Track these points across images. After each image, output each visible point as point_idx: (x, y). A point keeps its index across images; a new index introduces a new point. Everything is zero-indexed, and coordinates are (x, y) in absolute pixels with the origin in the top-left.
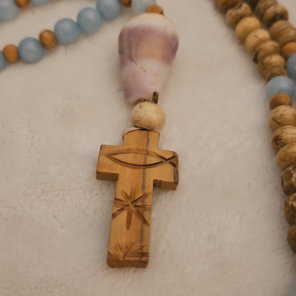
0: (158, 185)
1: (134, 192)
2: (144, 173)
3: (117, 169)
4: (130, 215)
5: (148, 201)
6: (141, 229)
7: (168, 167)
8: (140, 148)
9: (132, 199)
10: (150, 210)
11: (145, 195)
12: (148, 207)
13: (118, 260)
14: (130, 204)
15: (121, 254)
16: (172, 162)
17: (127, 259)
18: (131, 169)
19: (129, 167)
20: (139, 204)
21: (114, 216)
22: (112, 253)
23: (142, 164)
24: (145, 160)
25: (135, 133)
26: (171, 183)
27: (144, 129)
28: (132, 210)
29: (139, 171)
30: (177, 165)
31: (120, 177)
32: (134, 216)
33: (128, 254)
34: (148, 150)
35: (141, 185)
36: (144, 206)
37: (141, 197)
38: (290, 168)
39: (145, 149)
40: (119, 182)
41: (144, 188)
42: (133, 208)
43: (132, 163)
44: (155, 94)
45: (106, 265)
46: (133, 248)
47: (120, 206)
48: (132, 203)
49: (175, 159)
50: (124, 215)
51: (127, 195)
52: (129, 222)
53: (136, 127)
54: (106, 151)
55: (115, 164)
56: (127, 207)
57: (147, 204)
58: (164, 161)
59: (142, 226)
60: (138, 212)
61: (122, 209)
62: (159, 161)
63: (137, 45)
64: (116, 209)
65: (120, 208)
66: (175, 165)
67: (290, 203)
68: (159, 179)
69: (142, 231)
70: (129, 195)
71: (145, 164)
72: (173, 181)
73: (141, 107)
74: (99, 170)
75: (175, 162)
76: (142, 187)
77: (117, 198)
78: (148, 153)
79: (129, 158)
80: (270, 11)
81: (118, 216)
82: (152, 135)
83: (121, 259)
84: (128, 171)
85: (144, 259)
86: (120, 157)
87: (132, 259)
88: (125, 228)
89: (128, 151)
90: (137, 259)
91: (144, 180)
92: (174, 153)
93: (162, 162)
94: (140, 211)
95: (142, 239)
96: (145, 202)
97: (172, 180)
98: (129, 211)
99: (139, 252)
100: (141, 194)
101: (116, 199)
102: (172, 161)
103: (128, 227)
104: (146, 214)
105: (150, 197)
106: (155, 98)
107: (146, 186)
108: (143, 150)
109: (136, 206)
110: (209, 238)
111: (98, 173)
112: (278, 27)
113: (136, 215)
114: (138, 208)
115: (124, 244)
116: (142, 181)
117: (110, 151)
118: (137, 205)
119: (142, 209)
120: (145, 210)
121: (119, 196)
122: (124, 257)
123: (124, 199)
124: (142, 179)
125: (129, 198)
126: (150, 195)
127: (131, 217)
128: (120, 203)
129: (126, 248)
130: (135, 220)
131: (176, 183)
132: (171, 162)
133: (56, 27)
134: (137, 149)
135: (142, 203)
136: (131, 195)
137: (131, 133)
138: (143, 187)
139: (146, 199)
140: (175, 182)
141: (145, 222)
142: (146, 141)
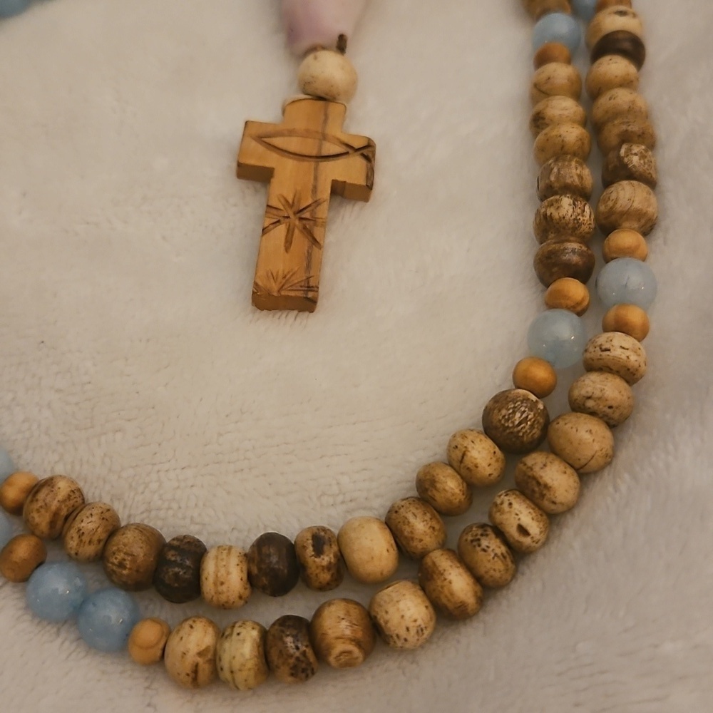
0: (340, 191)
1: (298, 197)
2: (316, 169)
3: (271, 160)
4: (290, 232)
5: (322, 212)
6: (308, 252)
7: (357, 162)
8: (313, 128)
9: (295, 209)
10: (324, 225)
11: (317, 203)
12: (321, 220)
13: (269, 294)
14: (292, 216)
15: (274, 287)
16: (365, 153)
17: (283, 293)
18: (295, 162)
19: (291, 158)
20: (307, 215)
21: (265, 231)
22: (260, 283)
23: (314, 153)
24: (320, 148)
25: (303, 103)
26: (360, 186)
27: (320, 98)
28: (295, 225)
29: (308, 165)
30: (372, 160)
31: (276, 173)
32: (297, 231)
33: (286, 287)
34: (326, 132)
35: (311, 187)
36: (314, 220)
37: (309, 206)
38: (550, 161)
39: (320, 130)
40: (274, 181)
41: (316, 192)
42: (297, 222)
43: (298, 152)
44: (342, 39)
45: (250, 307)
46: (293, 278)
47: (275, 217)
48: (295, 214)
49: (370, 149)
50: (281, 230)
51: (287, 201)
52: (288, 242)
53: (307, 94)
54: (254, 131)
55: (269, 152)
56: (287, 220)
57: (319, 217)
58: (350, 151)
59: (310, 247)
60: (305, 228)
61: (278, 222)
62: (344, 152)
64: (268, 222)
65: (275, 220)
66: (369, 159)
67: (543, 210)
68: (340, 179)
69: (309, 256)
70: (291, 201)
71: (318, 155)
72: (365, 184)
73: (316, 59)
74: (242, 161)
75: (370, 155)
76: (312, 191)
77: (270, 204)
78: (324, 137)
79: (293, 144)
81: (272, 232)
82: (334, 109)
83: (275, 294)
84: (290, 163)
85: (310, 295)
86: (277, 141)
87: (292, 294)
88: (283, 249)
89: (291, 133)
90: (300, 294)
91: (316, 178)
92: (369, 140)
93: (347, 153)
94: (308, 227)
95: (308, 267)
96: (315, 213)
97: (362, 182)
98: (289, 225)
99: (303, 284)
100: (310, 201)
101: (268, 206)
102: (365, 152)
103: (287, 250)
104: (317, 232)
105: (325, 206)
106: (341, 45)
107: (320, 188)
108: (317, 132)
109: (301, 219)
111: (239, 165)
113: (301, 231)
114: (304, 222)
115: (280, 273)
116: (312, 181)
117: (262, 132)
118: (303, 216)
119: (311, 223)
120: (315, 225)
121: (274, 203)
122: (279, 291)
123: (282, 208)
124: (312, 177)
125: (291, 206)
126: (325, 203)
127: (292, 235)
128: (275, 212)
129: (284, 277)
130: (299, 240)
131: (369, 187)
132: (363, 155)
134: (307, 131)
135: (311, 214)
136: (293, 202)
137: (298, 104)
138: (314, 190)
139: (318, 208)
140: (367, 185)
141: (315, 242)
142: (322, 117)
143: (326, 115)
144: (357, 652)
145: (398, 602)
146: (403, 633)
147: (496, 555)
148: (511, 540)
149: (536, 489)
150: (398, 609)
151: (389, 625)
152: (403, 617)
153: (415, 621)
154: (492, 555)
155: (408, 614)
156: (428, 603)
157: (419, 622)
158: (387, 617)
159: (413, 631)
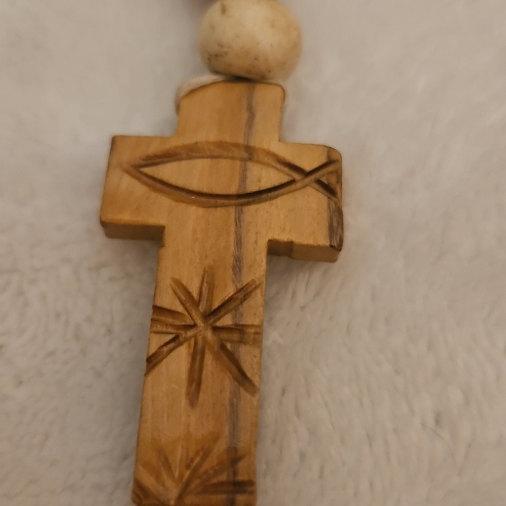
1: (209, 279)
2: (238, 221)
3: (158, 211)
4: (198, 357)
5: (250, 314)
6: (232, 404)
7: (311, 198)
8: (227, 138)
9: (204, 307)
10: (258, 340)
11: (244, 293)
12: (252, 331)
14: (199, 322)
16: (324, 180)
17: (189, 500)
18: (201, 211)
19: (193, 203)
20: (227, 320)
21: (152, 361)
22: (146, 480)
23: (233, 190)
24: (243, 179)
25: (212, 93)
26: (319, 247)
27: (237, 79)
28: (204, 338)
29: (223, 215)
30: (338, 189)
31: (169, 238)
32: (209, 359)
33: (192, 486)
34: (255, 142)
35: (230, 260)
36: (239, 328)
37: (231, 299)
39: (241, 141)
40: (167, 253)
41: (240, 269)
42: (209, 334)
43: (205, 190)
47: (170, 330)
48: (205, 317)
49: (331, 168)
51: (188, 294)
52: (195, 381)
53: (213, 72)
54: (127, 156)
55: (153, 195)
56: (190, 333)
57: (249, 323)
58: (297, 176)
59: (235, 394)
60: (223, 347)
61: (176, 341)
62: (285, 179)
64: (157, 341)
65: (170, 337)
66: (331, 190)
68: (284, 237)
69: (234, 408)
70: (195, 295)
71: (241, 192)
72: (328, 244)
75: (333, 180)
76: (234, 268)
77: (159, 304)
78: (250, 154)
79: (195, 174)
81: (164, 363)
82: (264, 95)
83: (174, 503)
84: (193, 213)
85: (241, 501)
86: (168, 172)
88: (183, 402)
89: (191, 152)
90: (218, 500)
91: (239, 242)
92: (330, 150)
93: (293, 182)
94: (229, 346)
96: (241, 315)
97: (322, 240)
98: (196, 343)
99: (223, 477)
100: (230, 291)
101: (156, 309)
102: (322, 175)
104: (246, 355)
105: (257, 298)
107: (246, 261)
108: (236, 145)
109: (216, 329)
111: (104, 224)
113: (216, 357)
114: (224, 335)
116: (232, 248)
117: (139, 154)
118: (219, 324)
119: (236, 337)
120: (241, 341)
121: (168, 301)
123: (180, 309)
124: (232, 239)
125: (197, 304)
126: (258, 291)
127: (201, 366)
128: (170, 320)
129: (188, 467)
130: (214, 376)
131: (336, 247)
132: (319, 182)
134: (220, 145)
135: (234, 317)
136: (200, 294)
137: (200, 95)
138: (238, 265)
139: (245, 304)
140: (331, 246)
141: (242, 379)
142: (245, 115)
143: (251, 110)
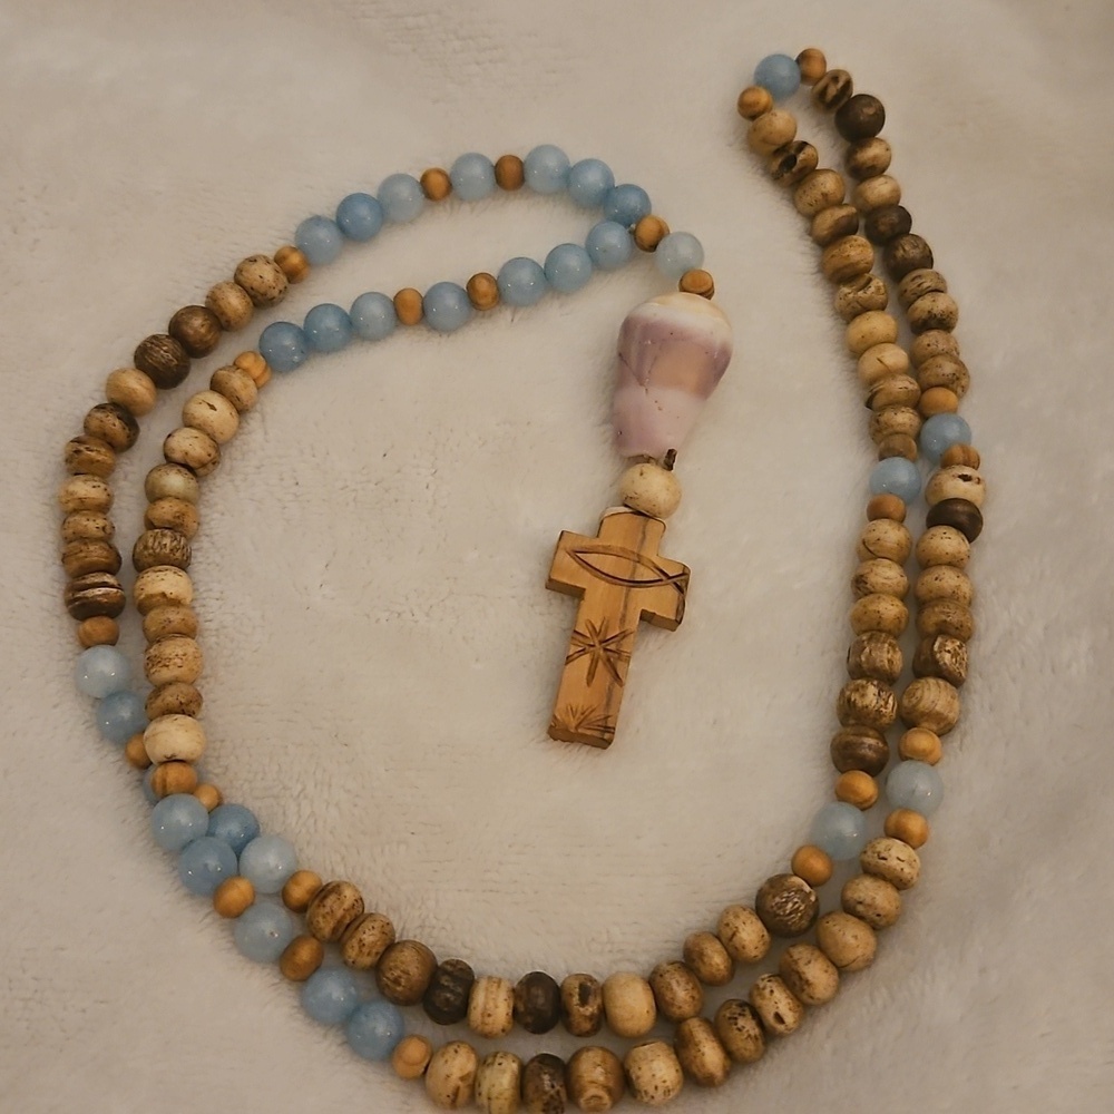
0: (647, 618)
1: (606, 624)
2: (627, 596)
3: (583, 579)
5: (626, 646)
6: (609, 689)
7: (669, 592)
8: (629, 548)
9: (601, 637)
10: (628, 660)
11: (624, 635)
12: (626, 654)
13: (566, 730)
14: (597, 645)
15: (573, 723)
16: (678, 583)
17: (580, 731)
18: (607, 585)
19: (603, 579)
20: (612, 647)
21: (569, 660)
22: (559, 717)
23: (627, 578)
24: (634, 572)
25: (623, 517)
26: (669, 619)
27: (639, 513)
28: (599, 655)
29: (620, 590)
30: (685, 590)
31: (587, 596)
32: (600, 664)
33: (583, 724)
34: (642, 553)
35: (620, 616)
36: (618, 652)
37: (616, 636)
38: (864, 638)
39: (635, 550)
40: (585, 603)
41: (624, 622)
42: (601, 652)
43: (611, 574)
44: (671, 454)
45: (544, 735)
46: (591, 716)
47: (581, 644)
48: (601, 642)
49: (683, 577)
50: (586, 660)
51: (594, 628)
52: (591, 674)
53: (626, 506)
54: (568, 544)
55: (582, 570)
56: (592, 649)
57: (625, 650)
58: (664, 578)
59: (612, 684)
60: (609, 660)
61: (583, 651)
62: (657, 578)
63: (656, 359)
64: (573, 649)
65: (580, 649)
66: (681, 589)
67: (848, 693)
68: (651, 610)
69: (610, 691)
70: (598, 629)
71: (632, 579)
72: (673, 618)
73: (641, 474)
74: (554, 577)
75: (684, 585)
76: (621, 620)
77: (576, 629)
78: (639, 560)
79: (606, 563)
80: (924, 305)
81: (575, 662)
82: (653, 526)
83: (572, 731)
84: (603, 585)
85: (607, 736)
86: (591, 559)
87: (589, 732)
88: (584, 682)
89: (606, 551)
90: (596, 734)
91: (626, 606)
92: (685, 567)
93: (661, 580)
94: (612, 660)
95: (608, 705)
96: (621, 645)
97: (672, 616)
98: (594, 655)
99: (600, 723)
100: (617, 632)
101: (575, 632)
102: (678, 581)
103: (589, 683)
104: (620, 667)
105: (631, 638)
106: (669, 460)
107: (628, 618)
108: (633, 553)
109: (606, 650)
110: (714, 723)
111: (550, 580)
112: (929, 345)
113: (605, 664)
114: (609, 653)
115: (580, 709)
116: (622, 609)
117: (578, 545)
118: (608, 647)
119: (616, 656)
120: (619, 658)
121: (582, 629)
122: (576, 728)
123: (588, 635)
124: (622, 604)
125: (598, 634)
126: (632, 635)
127: (596, 667)
128: (581, 638)
129: (583, 714)
130: (602, 671)
131: (678, 621)
132: (675, 583)
133: (504, 270)
134: (623, 549)
135: (617, 646)
136: (600, 630)
138: (623, 619)
139: (624, 640)
140: (675, 621)
141: (617, 677)
142: (640, 536)
143: (644, 533)
144: (606, 1099)
145: (652, 1061)
146: (651, 1091)
147: (749, 1036)
148: (766, 1024)
149: (798, 983)
150: (651, 1068)
151: (640, 1080)
152: (654, 1075)
153: (664, 1082)
154: (746, 1035)
155: (659, 1075)
156: (678, 1067)
157: (668, 1083)
158: (639, 1073)
159: (660, 1091)
